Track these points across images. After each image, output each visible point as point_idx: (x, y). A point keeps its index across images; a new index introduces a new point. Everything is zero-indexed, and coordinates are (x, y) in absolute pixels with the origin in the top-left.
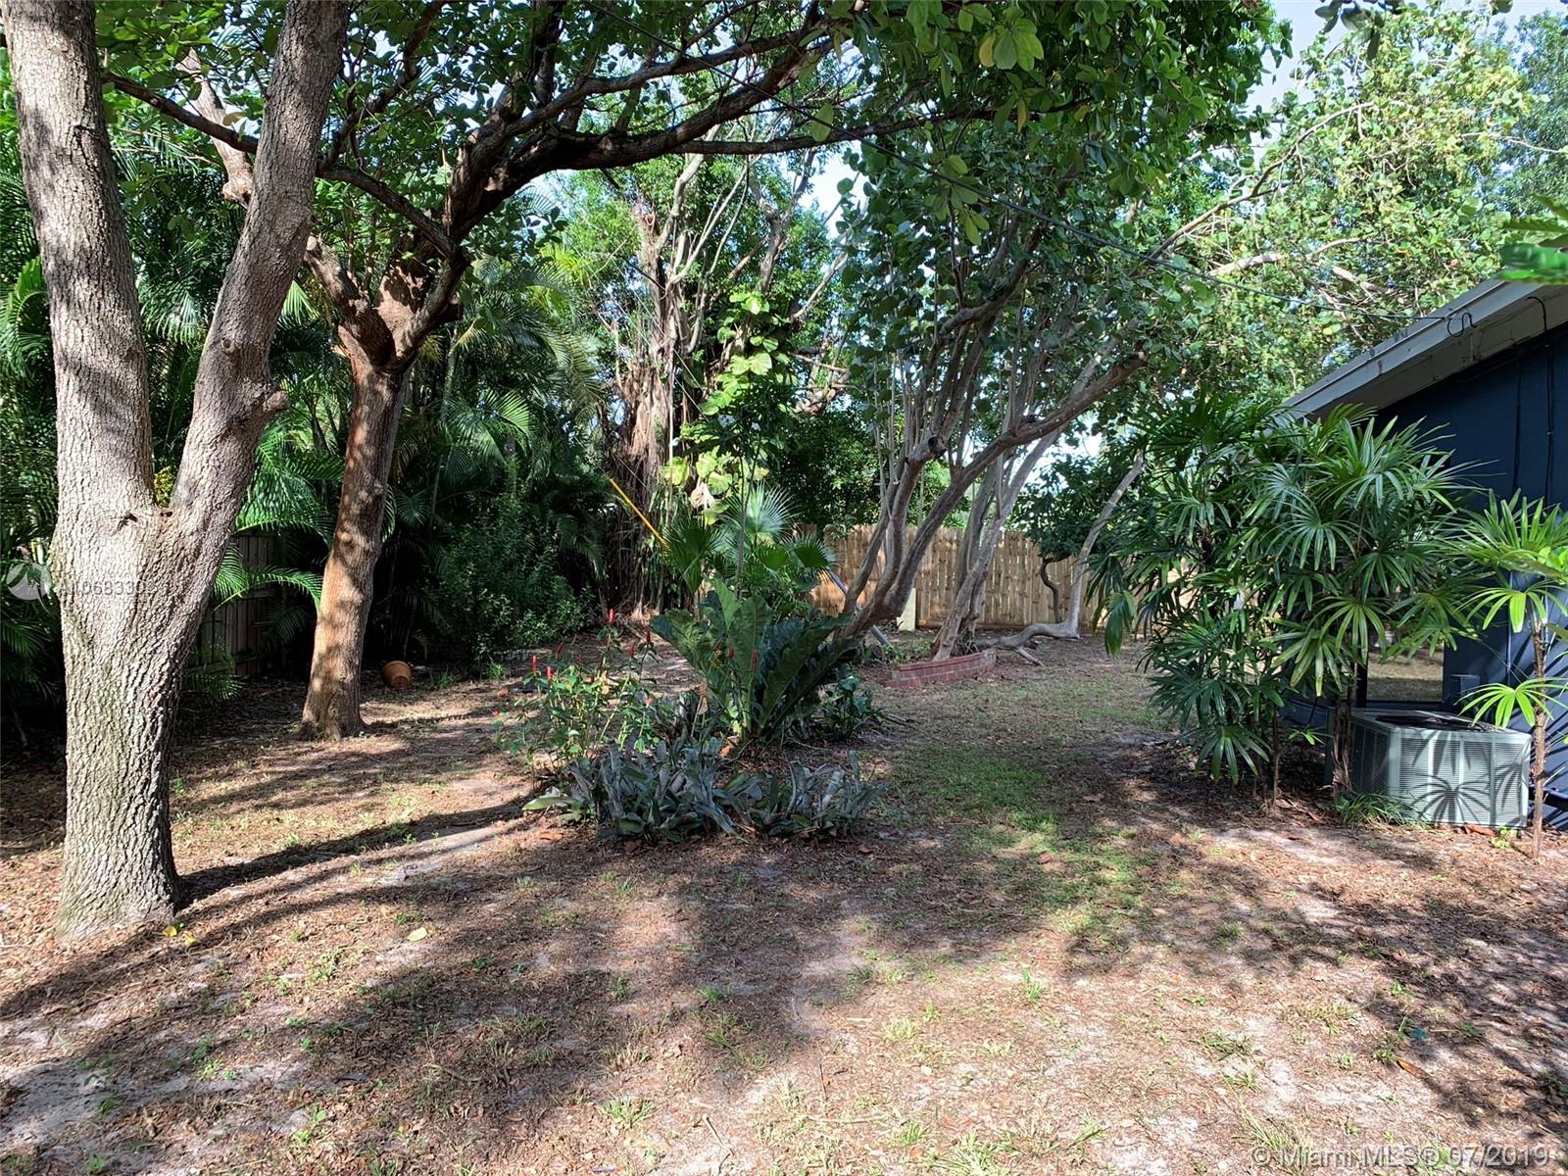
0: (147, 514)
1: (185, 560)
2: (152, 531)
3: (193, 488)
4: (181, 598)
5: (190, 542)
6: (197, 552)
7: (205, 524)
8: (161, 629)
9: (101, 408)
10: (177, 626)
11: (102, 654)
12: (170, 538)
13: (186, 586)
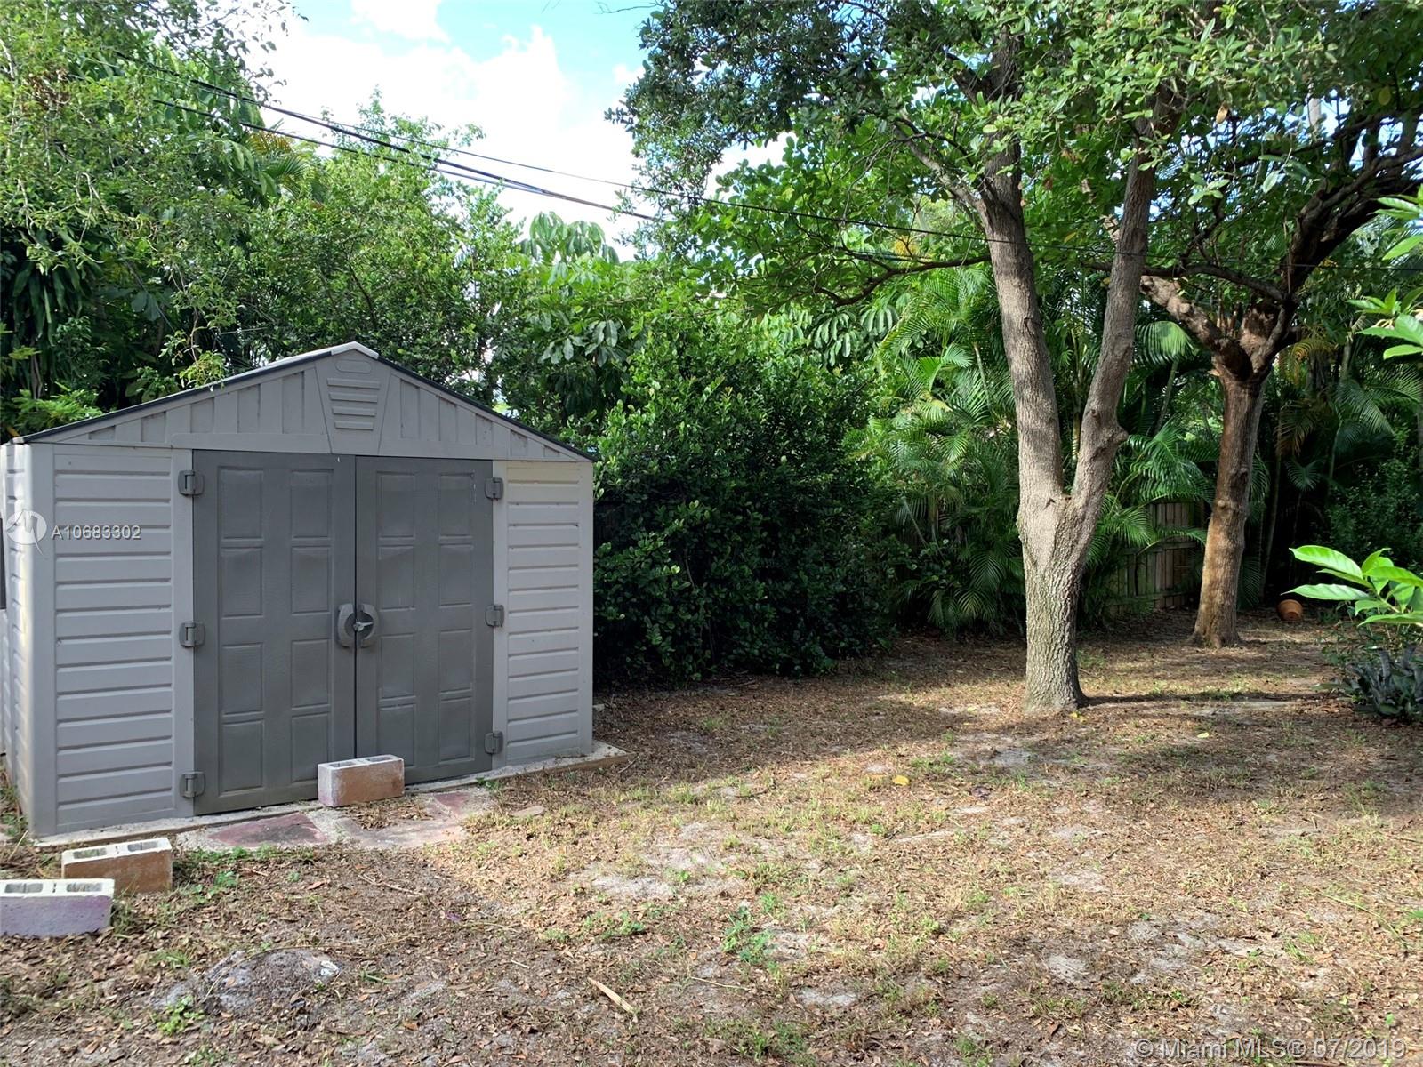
0: (1060, 499)
1: (1077, 521)
2: (1062, 508)
3: (1081, 485)
4: (1076, 541)
5: (1080, 512)
6: (1084, 518)
7: (1087, 503)
8: (1067, 558)
9: (1037, 449)
10: (1075, 556)
11: (1041, 570)
12: (1070, 511)
13: (1079, 535)
